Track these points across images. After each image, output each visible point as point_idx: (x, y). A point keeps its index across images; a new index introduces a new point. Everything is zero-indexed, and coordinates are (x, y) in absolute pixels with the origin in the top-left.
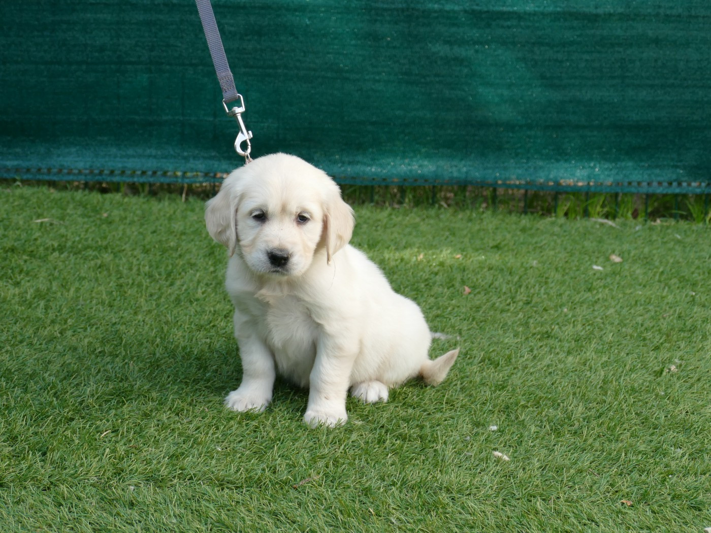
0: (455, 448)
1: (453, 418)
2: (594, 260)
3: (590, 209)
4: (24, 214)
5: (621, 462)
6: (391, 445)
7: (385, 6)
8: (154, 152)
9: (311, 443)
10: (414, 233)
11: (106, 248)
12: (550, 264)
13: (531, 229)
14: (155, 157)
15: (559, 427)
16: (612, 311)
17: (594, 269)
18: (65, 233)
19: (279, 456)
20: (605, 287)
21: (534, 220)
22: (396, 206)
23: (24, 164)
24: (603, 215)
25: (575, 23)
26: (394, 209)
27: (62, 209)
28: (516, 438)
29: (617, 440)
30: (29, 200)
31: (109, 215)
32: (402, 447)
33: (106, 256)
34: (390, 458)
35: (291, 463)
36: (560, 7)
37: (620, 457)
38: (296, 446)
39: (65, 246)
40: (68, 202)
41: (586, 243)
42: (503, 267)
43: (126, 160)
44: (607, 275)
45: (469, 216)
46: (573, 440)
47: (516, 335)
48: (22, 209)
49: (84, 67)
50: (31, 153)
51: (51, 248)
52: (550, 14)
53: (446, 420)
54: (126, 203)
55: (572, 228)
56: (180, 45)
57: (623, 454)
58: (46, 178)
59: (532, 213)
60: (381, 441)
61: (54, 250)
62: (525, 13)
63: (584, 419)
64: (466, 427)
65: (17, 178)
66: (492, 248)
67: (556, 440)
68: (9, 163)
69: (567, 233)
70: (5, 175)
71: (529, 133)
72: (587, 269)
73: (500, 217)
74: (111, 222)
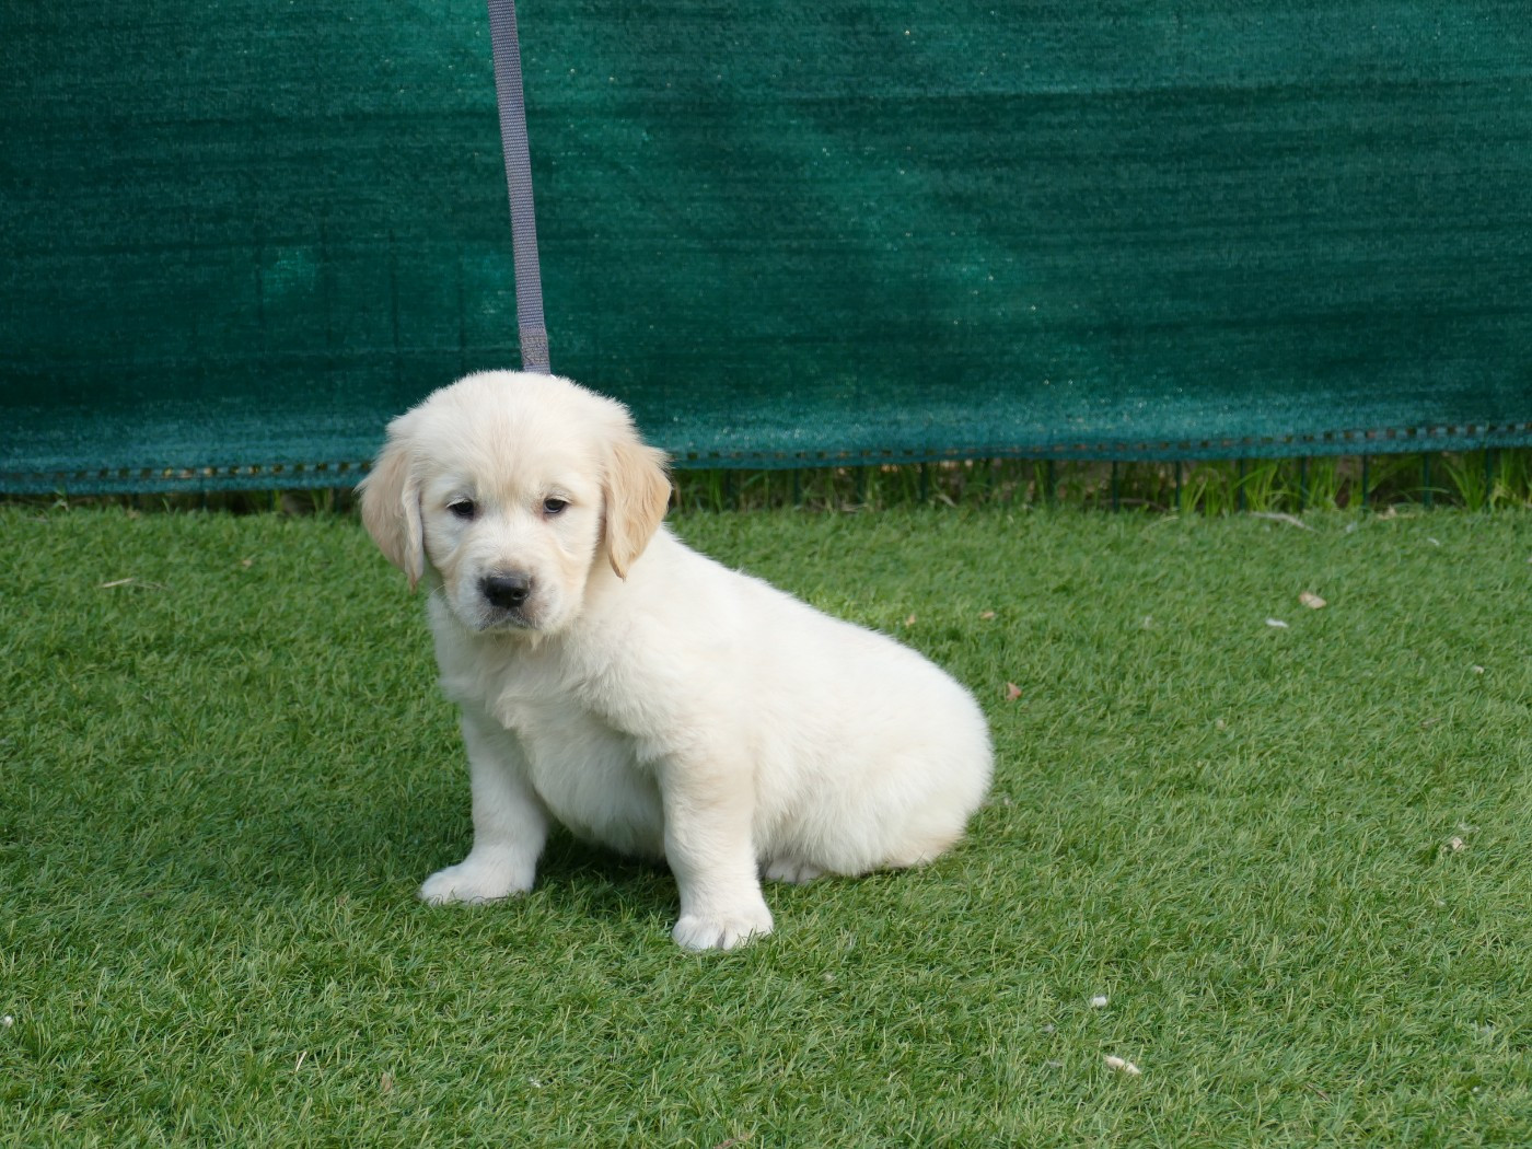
0: (1024, 1052)
1: (1014, 985)
2: (1269, 608)
3: (1248, 491)
4: (79, 570)
5: (1370, 1063)
6: (892, 1052)
7: (805, 96)
8: (339, 423)
9: (726, 1059)
10: (891, 566)
11: (256, 638)
12: (1178, 620)
13: (1130, 543)
14: (342, 433)
15: (1236, 991)
16: (1315, 720)
17: (1270, 628)
18: (170, 610)
19: (663, 1092)
20: (1296, 665)
21: (1134, 522)
22: (847, 508)
23: (70, 462)
24: (1275, 504)
25: (1199, 111)
26: (843, 514)
27: (157, 555)
28: (1149, 1021)
29: (1358, 1014)
30: (87, 540)
31: (257, 563)
32: (915, 1055)
33: (257, 656)
34: (893, 1084)
35: (689, 1106)
36: (1167, 79)
37: (1367, 1053)
38: (694, 1066)
39: (171, 638)
40: (169, 539)
41: (1247, 569)
42: (1083, 633)
43: (281, 442)
44: (1298, 639)
45: (1001, 522)
46: (1266, 1019)
47: (1125, 787)
48: (73, 559)
49: (186, 255)
51: (142, 645)
52: (1147, 94)
53: (1000, 990)
54: (289, 532)
55: (1215, 536)
56: (382, 198)
57: (1374, 1045)
58: (119, 488)
59: (1130, 507)
60: (870, 1045)
61: (148, 649)
62: (1095, 95)
63: (1285, 970)
64: (1043, 1001)
65: (59, 492)
66: (1055, 591)
67: (1231, 1021)
68: (39, 463)
69: (1205, 548)
70: (32, 487)
71: (1114, 342)
72: (1255, 628)
73: (1065, 519)
74: (260, 579)
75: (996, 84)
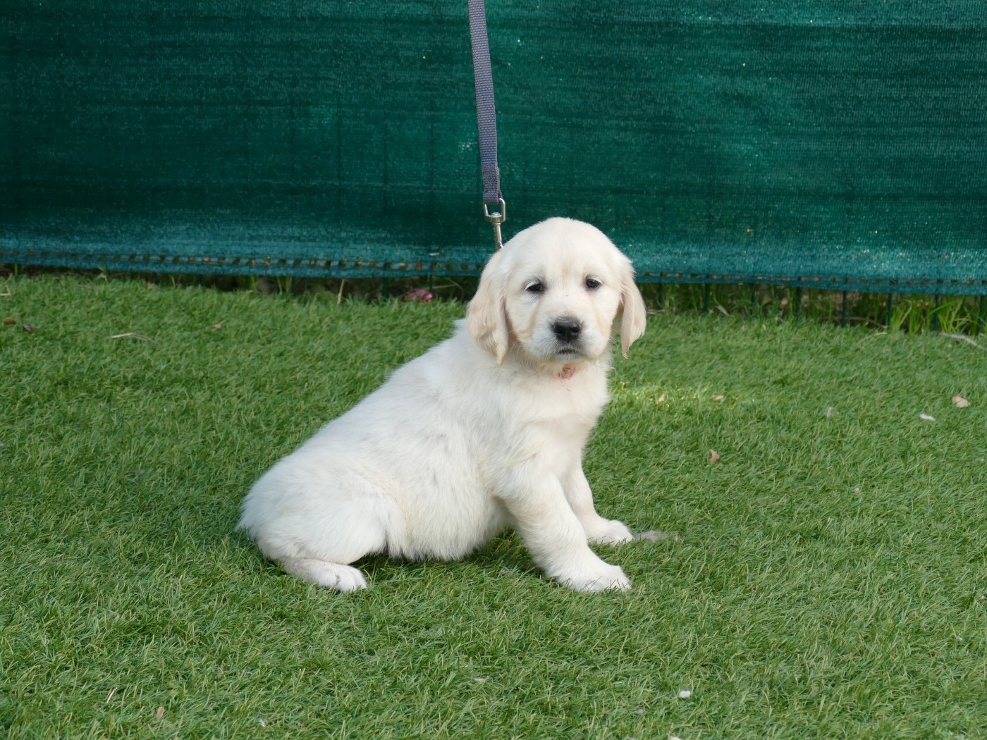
1: (628, 677)
2: (926, 405)
3: (940, 317)
4: (101, 325)
6: (523, 720)
7: (634, 19)
8: (297, 232)
9: (401, 717)
10: (668, 357)
11: (201, 382)
13: (847, 349)
14: (299, 239)
15: (786, 694)
16: (927, 492)
17: (921, 420)
19: (349, 737)
21: (854, 335)
22: (651, 312)
23: (112, 248)
24: (961, 328)
25: (919, 43)
27: (158, 317)
28: (716, 712)
29: (870, 718)
30: (113, 303)
31: (224, 327)
32: (536, 724)
33: (197, 394)
36: (896, 20)
38: (378, 720)
39: (143, 377)
40: (168, 306)
42: (781, 415)
43: (256, 242)
44: (938, 430)
45: (757, 330)
46: (801, 717)
47: (767, 533)
48: (99, 317)
49: (196, 109)
50: (122, 232)
51: (123, 381)
52: (881, 29)
53: (616, 680)
54: (253, 307)
55: (910, 347)
56: (334, 77)
58: (143, 268)
59: (853, 324)
60: (509, 714)
61: (126, 384)
62: (843, 28)
63: (828, 681)
64: (642, 693)
65: (101, 269)
66: (775, 382)
67: (774, 716)
68: (91, 247)
69: (899, 357)
70: (84, 264)
71: (848, 205)
72: (909, 420)
73: (805, 329)
74: (222, 338)
75: (771, 17)
